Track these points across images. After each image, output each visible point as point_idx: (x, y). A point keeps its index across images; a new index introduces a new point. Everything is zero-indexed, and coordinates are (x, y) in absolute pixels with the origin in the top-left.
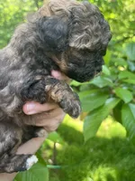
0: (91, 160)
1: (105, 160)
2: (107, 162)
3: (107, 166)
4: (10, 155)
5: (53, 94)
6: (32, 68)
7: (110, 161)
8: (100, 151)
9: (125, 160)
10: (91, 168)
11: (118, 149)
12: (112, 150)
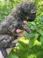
0: (28, 52)
1: (33, 52)
2: (34, 53)
3: (34, 55)
4: (11, 43)
5: (24, 27)
6: (19, 20)
7: (35, 53)
8: (31, 50)
9: (39, 52)
10: (29, 55)
11: (37, 49)
12: (35, 49)
